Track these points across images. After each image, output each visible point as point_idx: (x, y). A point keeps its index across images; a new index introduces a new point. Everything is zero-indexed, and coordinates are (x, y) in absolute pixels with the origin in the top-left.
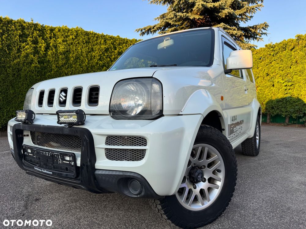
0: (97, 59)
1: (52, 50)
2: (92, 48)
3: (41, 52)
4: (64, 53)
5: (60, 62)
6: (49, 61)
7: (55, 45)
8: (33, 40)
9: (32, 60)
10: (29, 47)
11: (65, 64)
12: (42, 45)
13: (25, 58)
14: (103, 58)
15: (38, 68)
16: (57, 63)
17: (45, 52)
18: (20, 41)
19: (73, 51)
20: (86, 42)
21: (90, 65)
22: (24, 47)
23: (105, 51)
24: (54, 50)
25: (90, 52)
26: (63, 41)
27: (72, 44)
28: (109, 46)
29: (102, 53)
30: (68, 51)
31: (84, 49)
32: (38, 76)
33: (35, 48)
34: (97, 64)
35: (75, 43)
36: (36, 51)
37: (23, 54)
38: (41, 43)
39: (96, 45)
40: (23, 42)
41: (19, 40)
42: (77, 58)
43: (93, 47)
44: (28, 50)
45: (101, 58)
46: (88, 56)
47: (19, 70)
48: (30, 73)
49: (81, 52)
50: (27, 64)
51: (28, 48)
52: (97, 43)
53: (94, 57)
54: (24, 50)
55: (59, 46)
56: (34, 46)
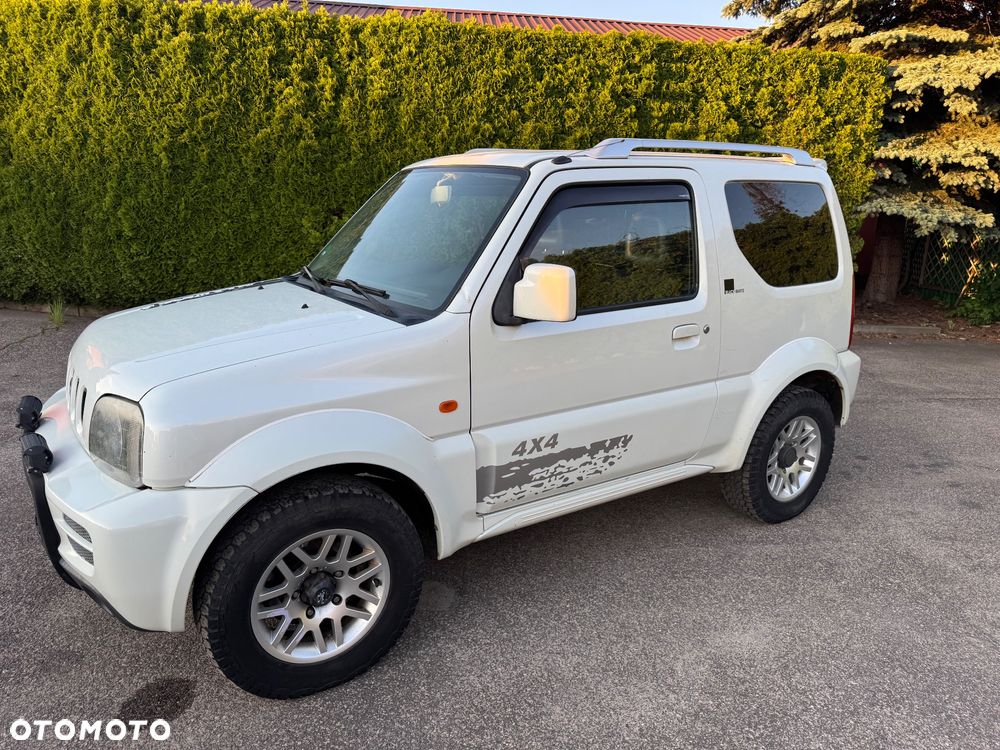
0: (477, 115)
1: (352, 95)
2: (466, 79)
3: (324, 103)
4: (384, 103)
5: (372, 132)
6: (343, 128)
7: (362, 77)
8: (303, 70)
9: (300, 130)
10: (292, 92)
11: (387, 135)
12: (327, 82)
13: (282, 125)
14: (496, 112)
15: (315, 152)
16: (366, 134)
17: (333, 104)
18: (273, 76)
19: (410, 94)
20: (449, 64)
21: (456, 137)
22: (281, 92)
23: (505, 86)
24: (356, 96)
25: (458, 93)
26: (383, 65)
27: (407, 71)
28: (519, 69)
29: (496, 94)
30: (395, 96)
31: (441, 86)
32: (314, 174)
33: (309, 92)
34: (477, 132)
35: (415, 69)
36: (311, 102)
37: (279, 112)
38: (324, 76)
39: (478, 69)
40: (280, 78)
41: (270, 71)
42: (420, 115)
43: (469, 75)
44: (291, 101)
45: (489, 111)
46: (450, 108)
47: (270, 158)
48: (294, 165)
49: (433, 95)
50: (287, 142)
51: (290, 94)
52: (483, 63)
53: (471, 108)
54: (281, 101)
55: (371, 81)
56: (306, 88)
